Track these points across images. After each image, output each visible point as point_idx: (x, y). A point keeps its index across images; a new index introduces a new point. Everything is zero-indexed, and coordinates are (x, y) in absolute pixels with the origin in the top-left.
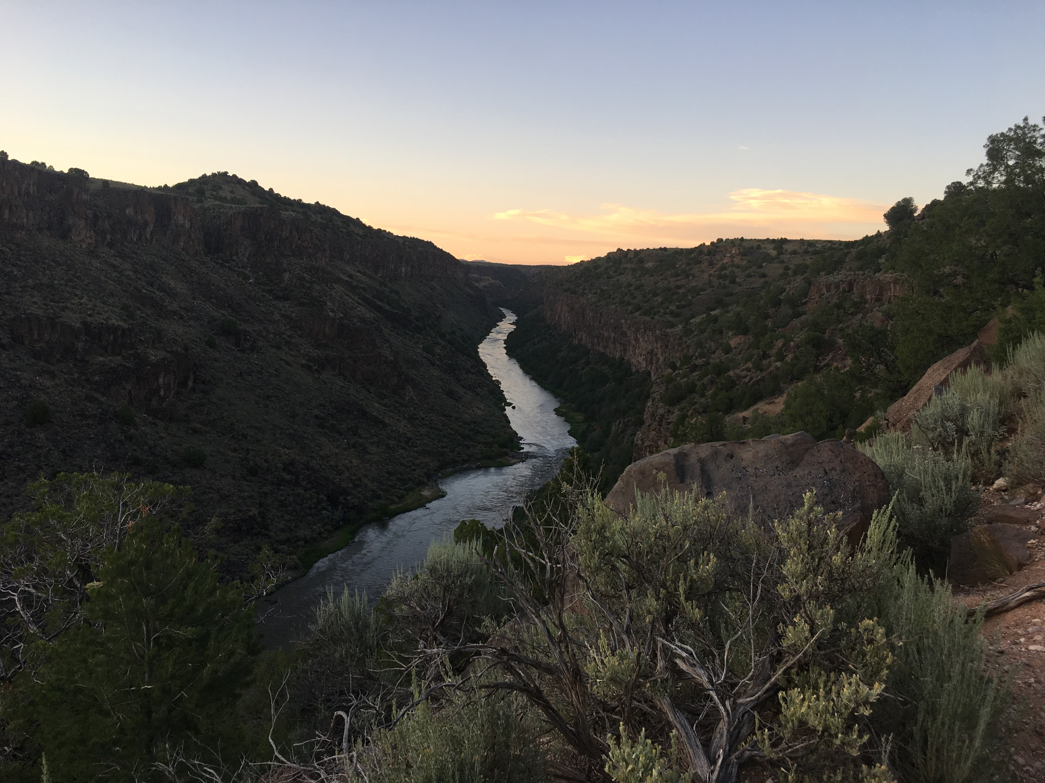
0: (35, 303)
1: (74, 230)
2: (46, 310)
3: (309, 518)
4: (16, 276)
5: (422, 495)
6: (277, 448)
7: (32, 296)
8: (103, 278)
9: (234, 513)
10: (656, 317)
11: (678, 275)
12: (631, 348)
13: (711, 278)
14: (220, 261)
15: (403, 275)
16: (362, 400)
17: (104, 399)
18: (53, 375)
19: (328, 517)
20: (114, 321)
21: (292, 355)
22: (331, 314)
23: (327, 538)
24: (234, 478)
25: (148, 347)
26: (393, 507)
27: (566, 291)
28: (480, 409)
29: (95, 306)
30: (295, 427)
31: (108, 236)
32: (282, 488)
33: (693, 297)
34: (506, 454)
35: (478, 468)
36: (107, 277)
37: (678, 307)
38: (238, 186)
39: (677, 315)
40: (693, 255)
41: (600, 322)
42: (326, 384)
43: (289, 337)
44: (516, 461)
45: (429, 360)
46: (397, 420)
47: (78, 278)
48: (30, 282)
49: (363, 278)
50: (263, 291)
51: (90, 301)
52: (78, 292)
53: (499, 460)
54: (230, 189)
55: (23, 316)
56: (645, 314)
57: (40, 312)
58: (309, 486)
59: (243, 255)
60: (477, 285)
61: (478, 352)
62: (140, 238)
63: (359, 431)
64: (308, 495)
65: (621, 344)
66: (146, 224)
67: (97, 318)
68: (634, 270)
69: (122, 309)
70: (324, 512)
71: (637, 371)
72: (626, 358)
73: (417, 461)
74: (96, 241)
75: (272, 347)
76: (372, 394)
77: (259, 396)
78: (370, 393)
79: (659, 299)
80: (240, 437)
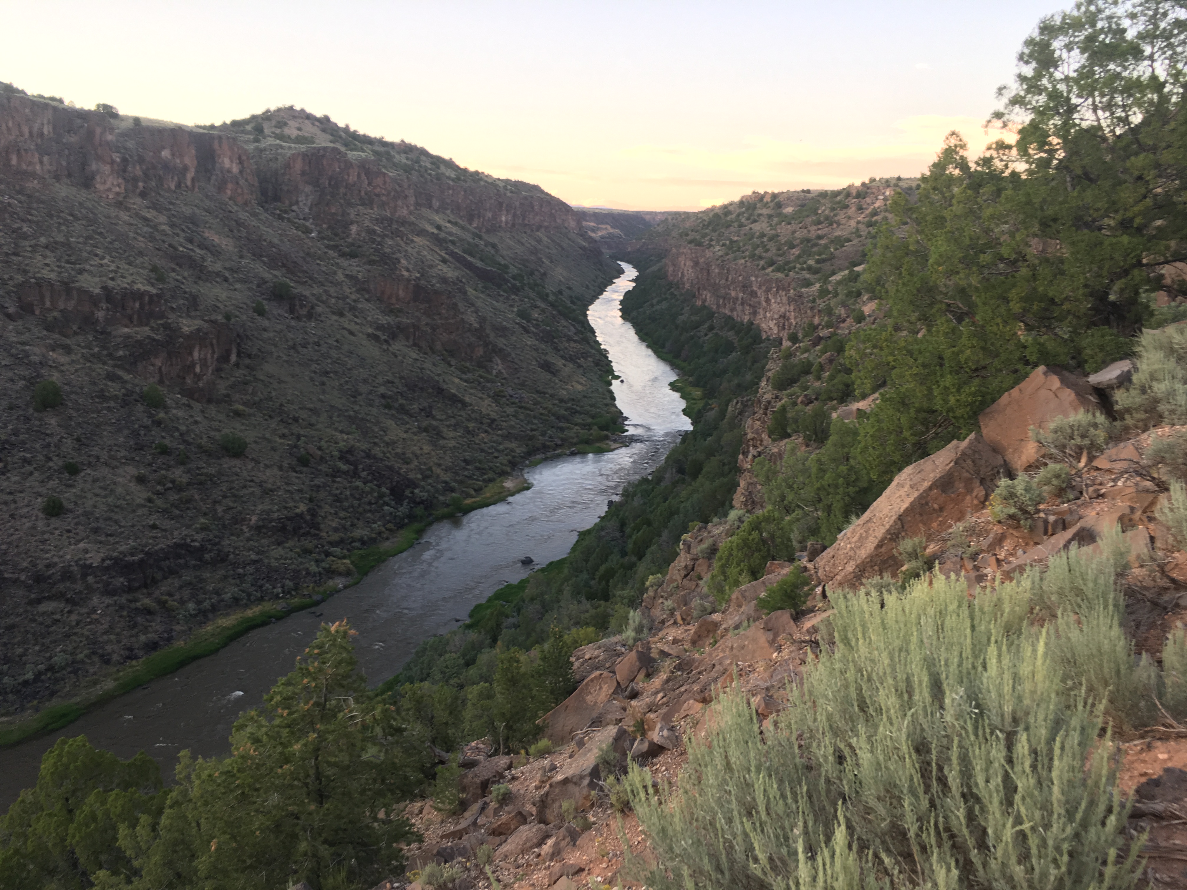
0: (47, 265)
1: (98, 178)
2: (60, 273)
3: (369, 515)
4: (25, 233)
5: (503, 487)
6: (334, 433)
7: (44, 257)
8: (132, 235)
9: (278, 511)
10: (791, 273)
11: (819, 223)
12: (761, 311)
13: (860, 226)
14: (278, 212)
15: (503, 225)
16: (439, 375)
17: (127, 377)
18: (68, 350)
19: (391, 513)
20: (141, 286)
21: (357, 324)
22: (406, 274)
23: (387, 539)
24: (281, 468)
25: (180, 317)
26: (468, 501)
27: (690, 242)
28: (581, 384)
29: (118, 267)
30: (357, 408)
31: (141, 184)
32: (338, 479)
33: (836, 249)
34: (607, 438)
35: (573, 454)
36: (137, 233)
37: (818, 262)
38: (307, 122)
39: (816, 272)
40: (839, 198)
41: (727, 280)
42: (396, 356)
43: (354, 301)
44: (617, 445)
45: (523, 327)
46: (481, 398)
47: (101, 234)
48: (43, 240)
49: (454, 230)
50: (327, 247)
51: (113, 262)
52: (99, 252)
53: (598, 445)
54: (297, 125)
55: (33, 280)
56: (779, 270)
57: (53, 276)
58: (370, 477)
59: (305, 204)
60: (593, 235)
61: (586, 316)
62: (179, 186)
63: (434, 412)
64: (367, 489)
65: (750, 305)
66: (186, 169)
67: (119, 282)
68: (770, 217)
69: (151, 271)
70: (386, 508)
71: (768, 339)
72: (756, 322)
73: (501, 447)
74: (126, 190)
75: (334, 313)
76: (452, 369)
77: (315, 372)
78: (451, 366)
79: (796, 252)
80: (290, 421)
